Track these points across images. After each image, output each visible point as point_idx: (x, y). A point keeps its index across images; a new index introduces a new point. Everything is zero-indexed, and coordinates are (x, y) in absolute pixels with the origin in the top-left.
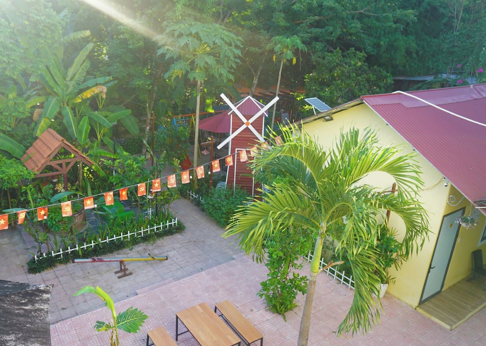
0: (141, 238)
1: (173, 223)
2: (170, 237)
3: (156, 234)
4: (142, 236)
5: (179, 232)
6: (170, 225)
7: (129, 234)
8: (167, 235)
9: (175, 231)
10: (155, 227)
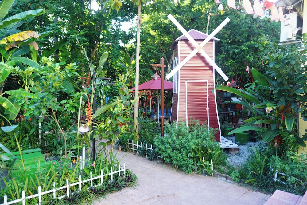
0: (66, 199)
1: (119, 171)
2: (118, 193)
3: (93, 190)
4: (68, 196)
5: (130, 186)
6: (116, 176)
7: (40, 194)
8: (111, 192)
9: (124, 183)
10: (92, 179)
